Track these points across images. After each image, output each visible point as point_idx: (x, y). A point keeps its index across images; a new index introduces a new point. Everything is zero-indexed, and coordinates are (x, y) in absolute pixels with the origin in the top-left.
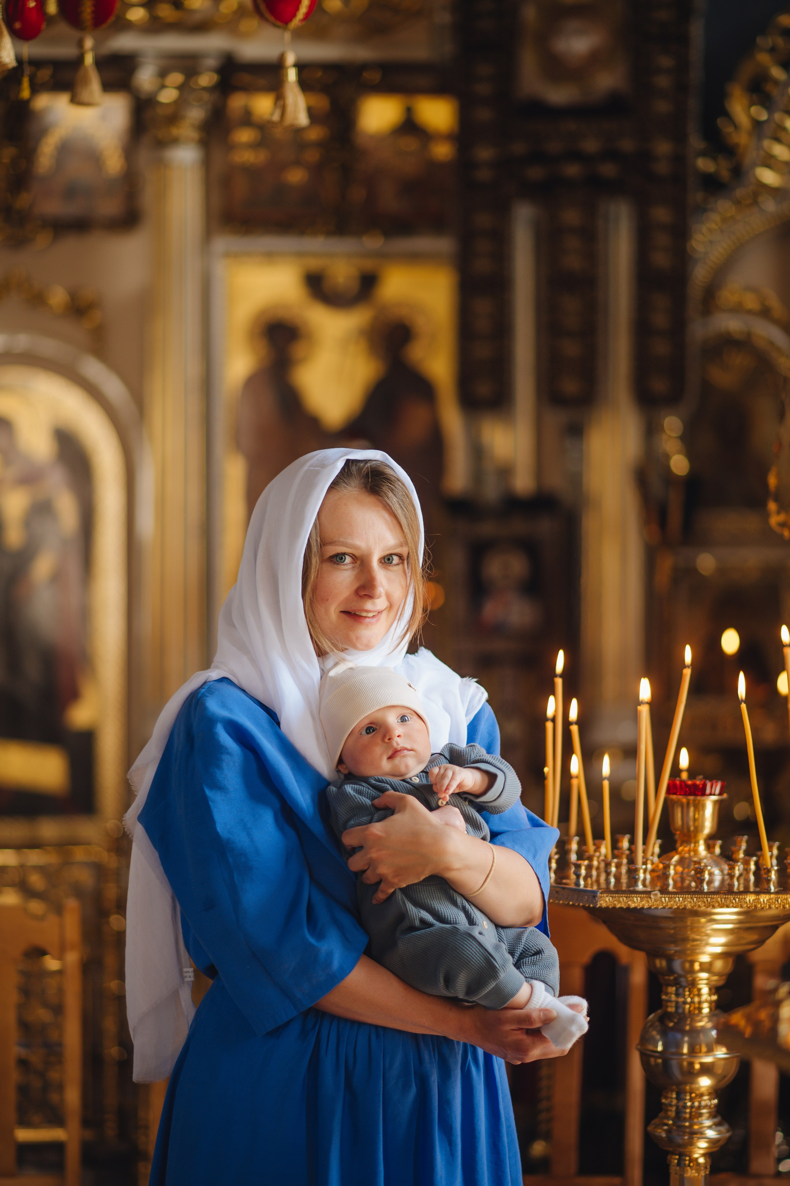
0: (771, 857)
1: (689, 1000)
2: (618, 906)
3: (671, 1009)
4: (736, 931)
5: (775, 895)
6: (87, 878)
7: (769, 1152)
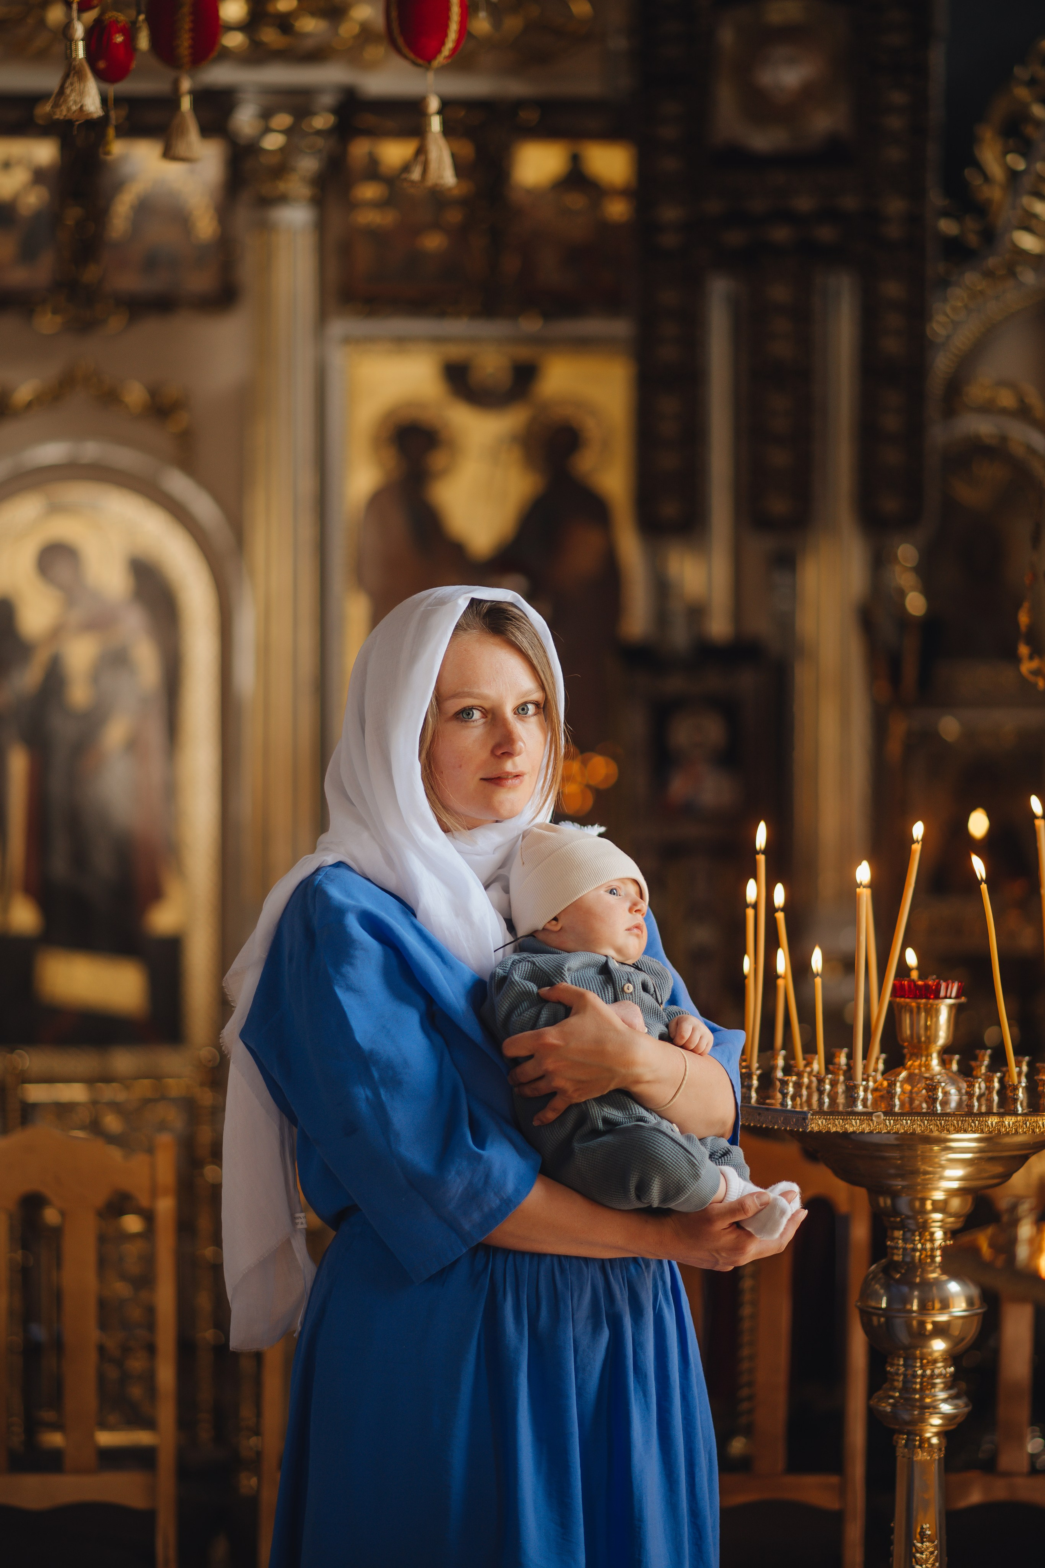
0: (1019, 1074)
1: (919, 1246)
2: (834, 1130)
3: (898, 1258)
4: (976, 1161)
5: (1022, 1116)
6: (175, 1118)
7: (1021, 1445)
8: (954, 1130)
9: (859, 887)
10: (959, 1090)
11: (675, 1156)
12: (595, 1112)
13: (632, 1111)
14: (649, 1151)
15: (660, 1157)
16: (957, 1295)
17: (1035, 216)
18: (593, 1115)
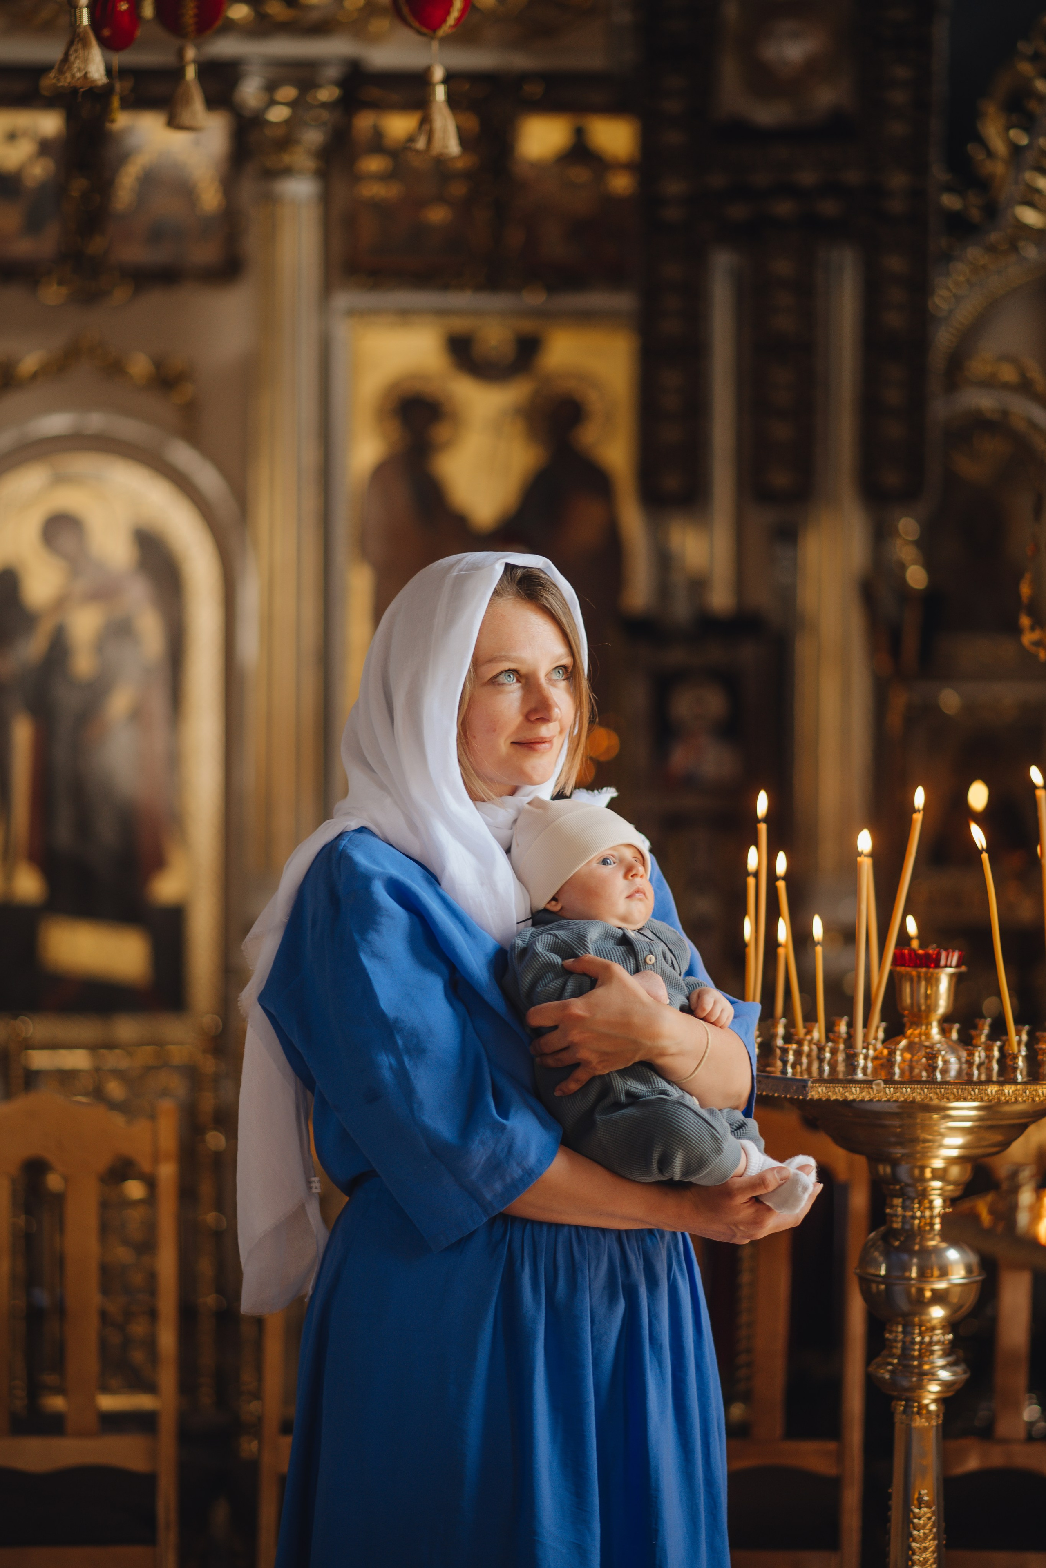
0: (1019, 1043)
1: (918, 1214)
2: (834, 1097)
3: (897, 1225)
4: (975, 1130)
5: (1022, 1085)
6: (177, 1085)
7: (1018, 1412)
8: (954, 1098)
9: (860, 856)
10: (959, 1059)
11: (698, 1131)
12: (618, 1085)
13: (655, 1085)
14: (673, 1124)
15: (684, 1131)
16: (956, 1262)
17: (1038, 191)
18: (616, 1089)
